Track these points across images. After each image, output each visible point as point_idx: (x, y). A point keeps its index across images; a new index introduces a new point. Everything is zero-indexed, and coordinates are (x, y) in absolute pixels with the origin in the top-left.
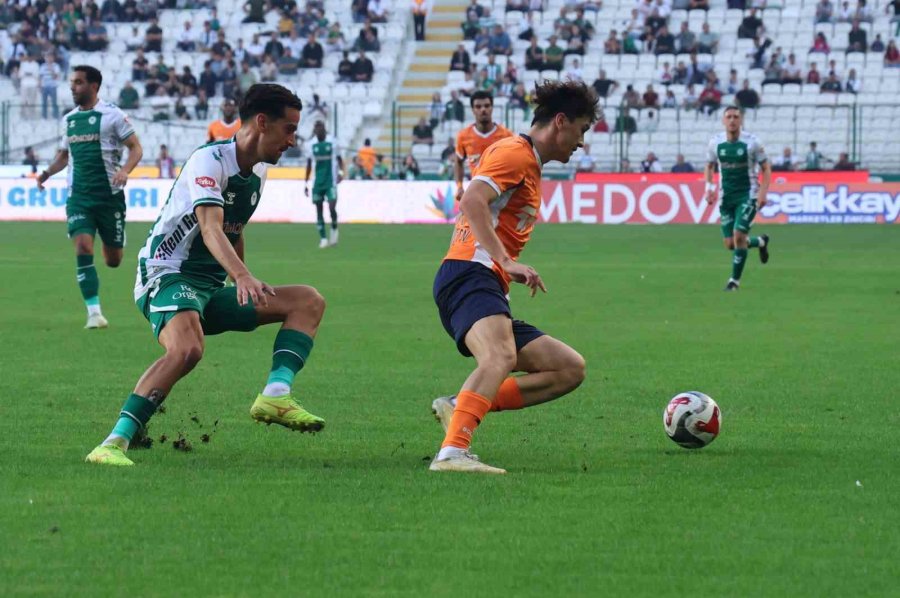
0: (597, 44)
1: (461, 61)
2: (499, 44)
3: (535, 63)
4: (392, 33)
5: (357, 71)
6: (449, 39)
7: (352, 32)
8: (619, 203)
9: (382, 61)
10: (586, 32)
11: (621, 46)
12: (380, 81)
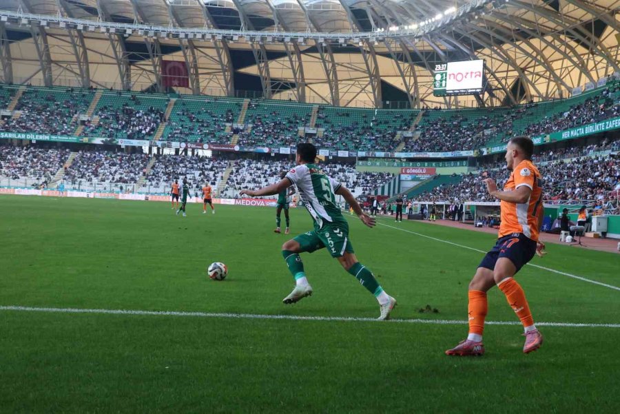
0: (246, 181)
1: (227, 183)
2: (233, 181)
3: (237, 183)
4: (218, 179)
5: (213, 184)
6: (225, 180)
7: (213, 178)
8: (248, 203)
9: (217, 182)
10: (245, 180)
11: (249, 182)
12: (216, 185)
